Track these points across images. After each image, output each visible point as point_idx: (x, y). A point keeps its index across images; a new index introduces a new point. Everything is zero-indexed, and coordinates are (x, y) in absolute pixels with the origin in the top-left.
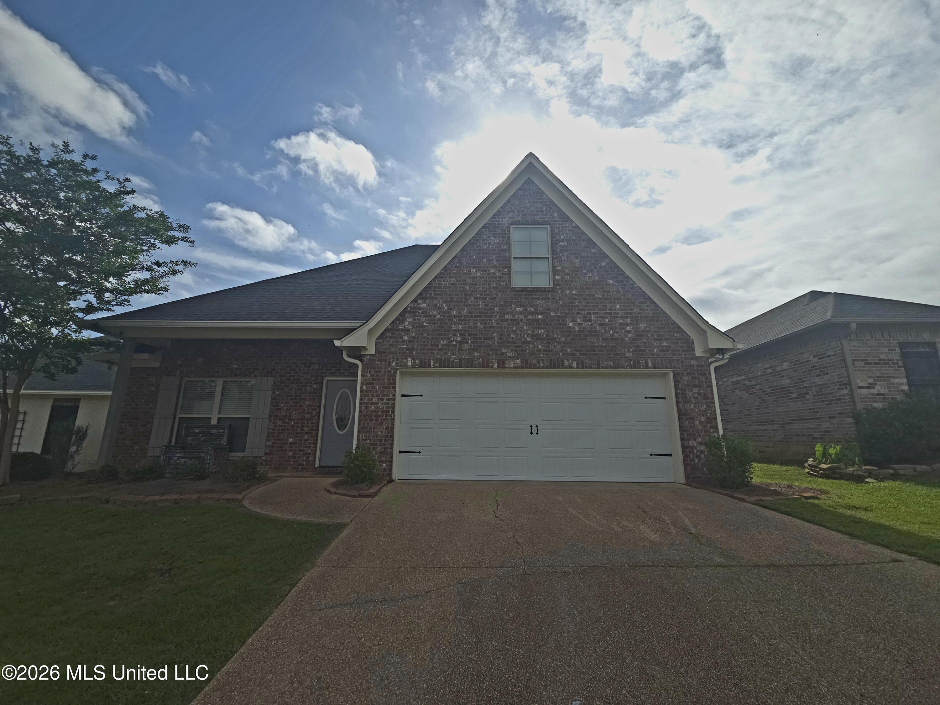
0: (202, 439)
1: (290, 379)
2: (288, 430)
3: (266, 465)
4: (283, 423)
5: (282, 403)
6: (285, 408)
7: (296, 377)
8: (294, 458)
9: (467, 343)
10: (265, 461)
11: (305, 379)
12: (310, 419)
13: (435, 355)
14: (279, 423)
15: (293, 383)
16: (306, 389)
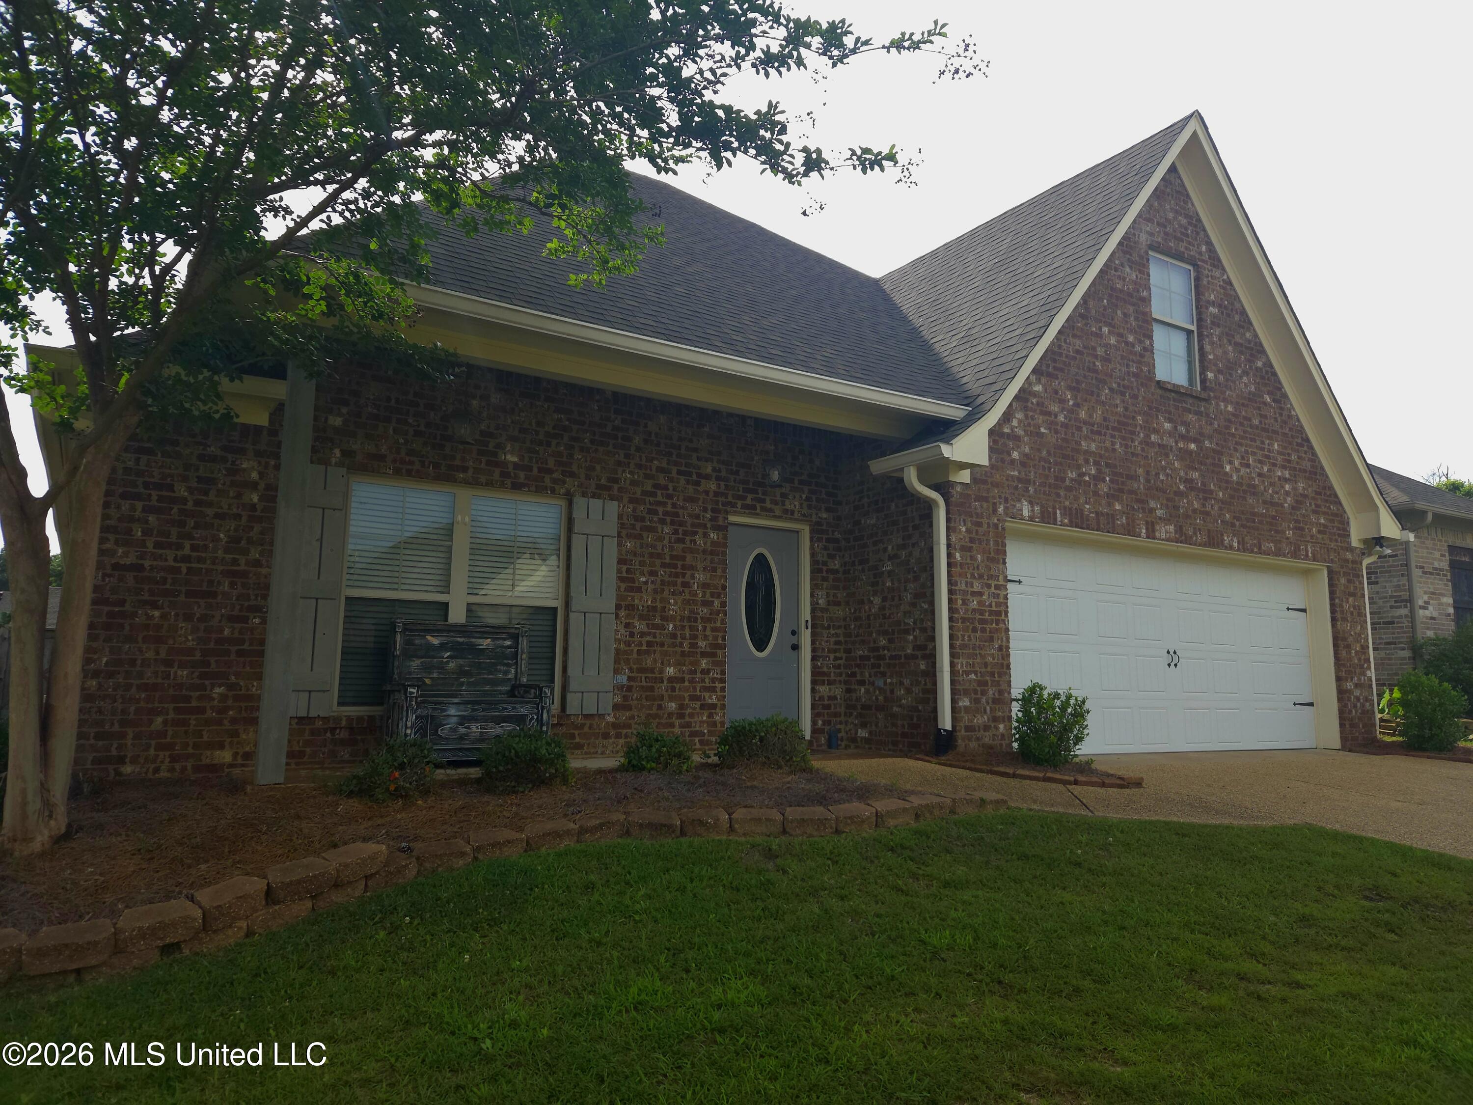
0: (452, 665)
1: (656, 513)
2: (662, 645)
3: (618, 736)
4: (648, 625)
5: (642, 574)
6: (651, 587)
7: (669, 508)
8: (681, 716)
9: (1104, 480)
10: (615, 726)
11: (690, 516)
12: (709, 620)
13: (1061, 499)
14: (639, 626)
15: (663, 522)
16: (693, 542)
